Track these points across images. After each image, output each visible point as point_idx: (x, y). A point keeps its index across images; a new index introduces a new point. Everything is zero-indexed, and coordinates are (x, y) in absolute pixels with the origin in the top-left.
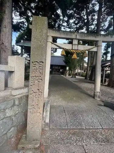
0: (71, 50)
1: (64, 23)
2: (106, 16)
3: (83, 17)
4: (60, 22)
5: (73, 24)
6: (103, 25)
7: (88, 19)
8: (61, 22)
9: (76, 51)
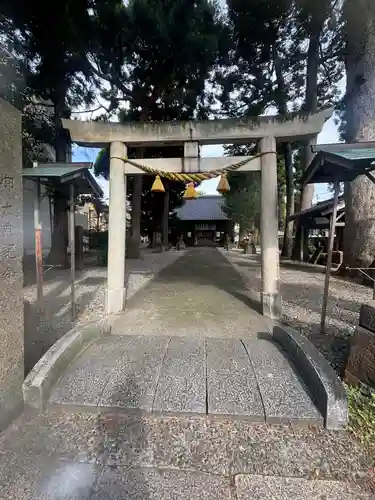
0: (179, 176)
1: (214, 103)
2: (337, 63)
3: (267, 77)
4: (202, 102)
5: (239, 104)
6: (330, 91)
7: (280, 80)
8: (205, 101)
9: (193, 176)
